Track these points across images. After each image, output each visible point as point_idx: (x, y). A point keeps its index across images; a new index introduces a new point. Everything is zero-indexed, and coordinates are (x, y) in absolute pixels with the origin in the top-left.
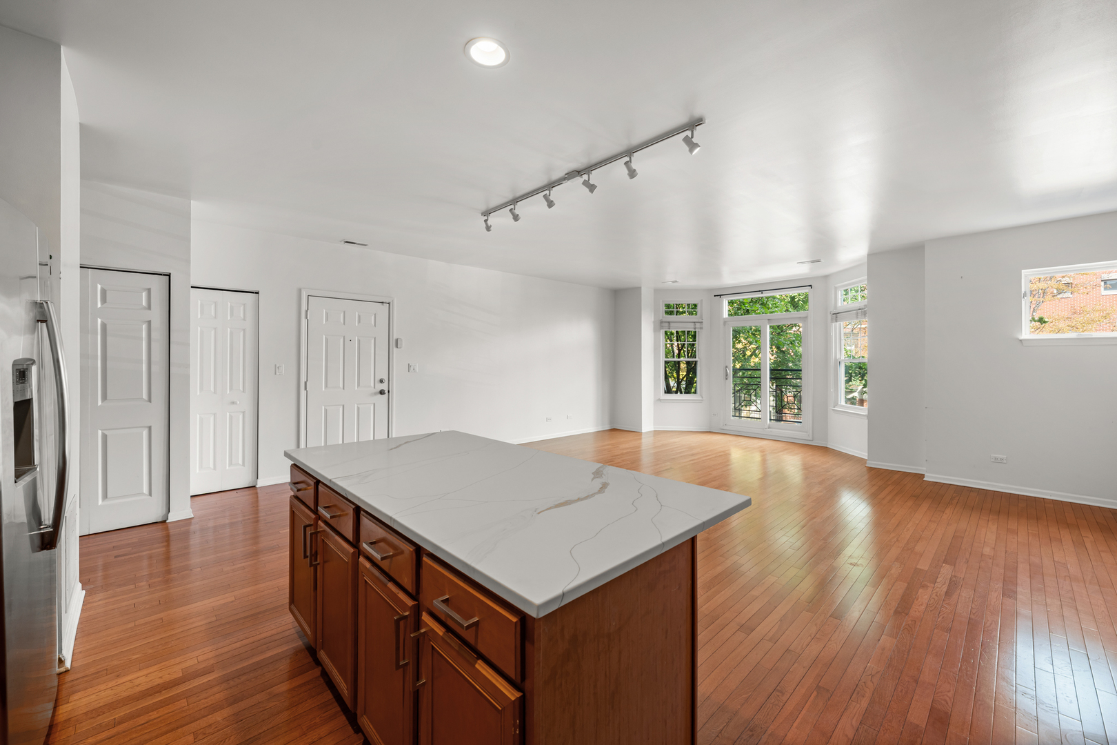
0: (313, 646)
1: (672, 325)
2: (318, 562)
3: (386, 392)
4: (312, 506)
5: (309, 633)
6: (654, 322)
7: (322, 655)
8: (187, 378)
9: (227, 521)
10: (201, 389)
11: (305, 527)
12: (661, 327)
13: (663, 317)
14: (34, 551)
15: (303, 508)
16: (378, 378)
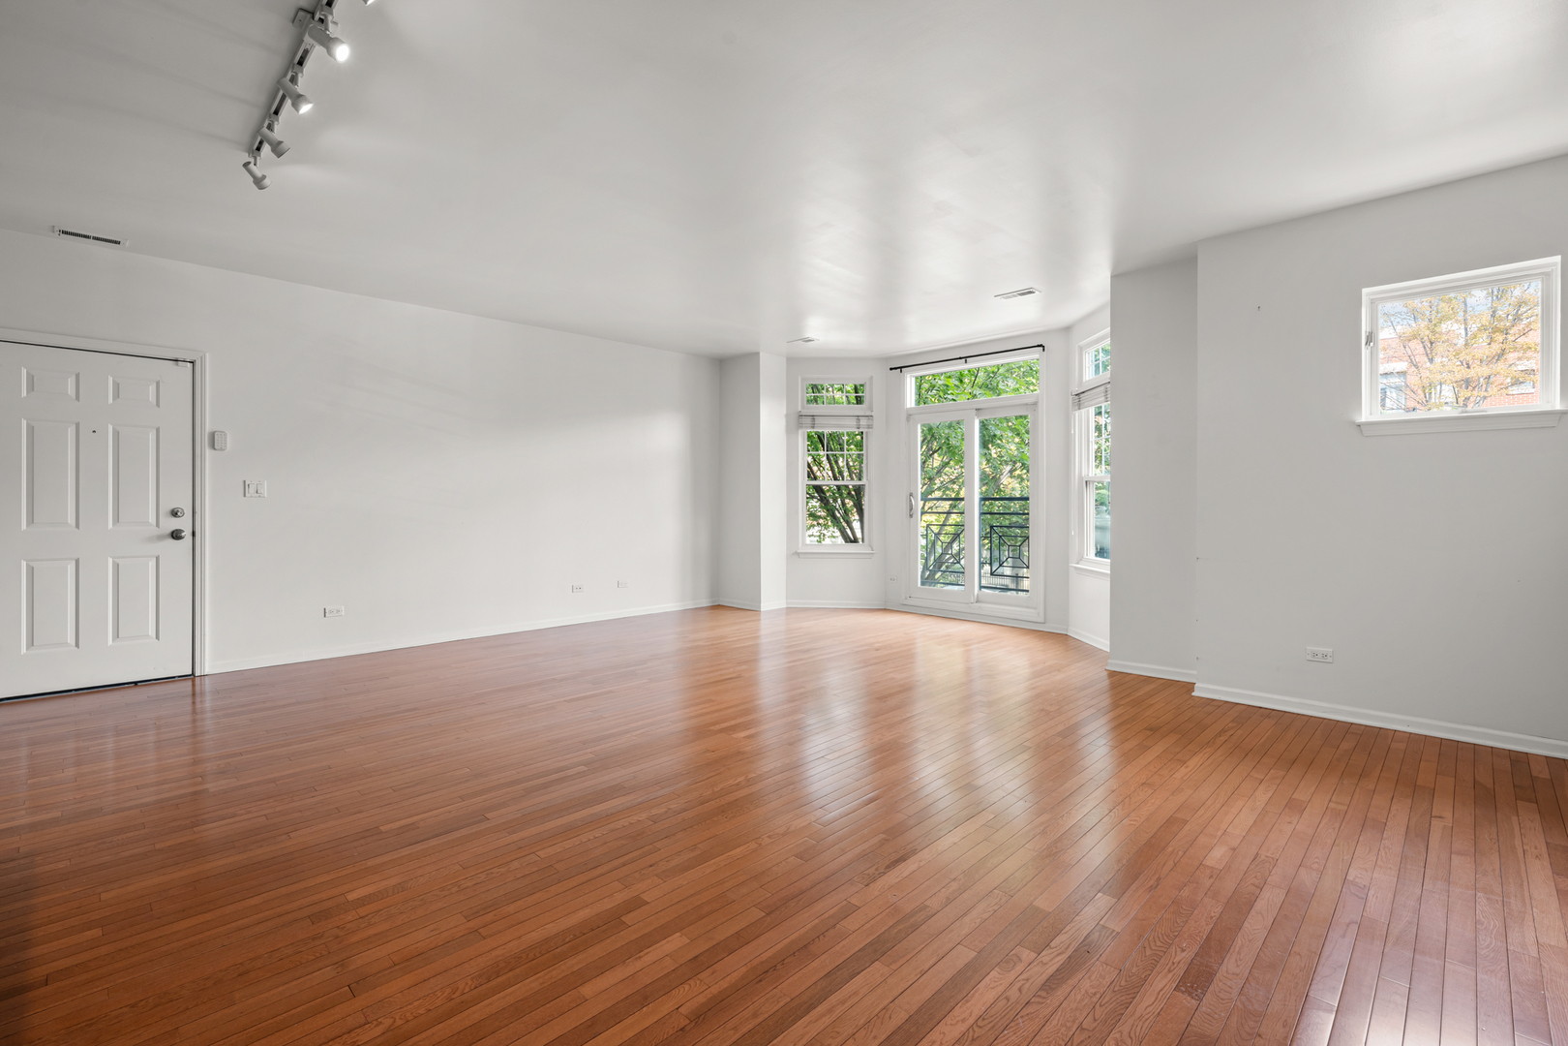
1: (818, 420)
3: (187, 533)
6: (787, 416)
12: (800, 425)
13: (803, 407)
16: (166, 507)
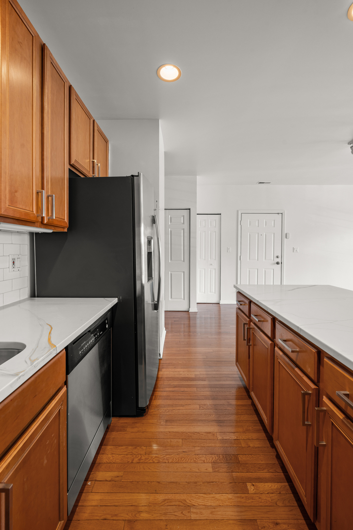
0: (248, 388)
2: (251, 344)
3: (280, 263)
4: (247, 314)
5: (246, 380)
7: (252, 394)
8: (195, 252)
9: (209, 316)
10: (200, 258)
11: (244, 324)
14: (153, 310)
15: (243, 314)
16: (276, 255)
